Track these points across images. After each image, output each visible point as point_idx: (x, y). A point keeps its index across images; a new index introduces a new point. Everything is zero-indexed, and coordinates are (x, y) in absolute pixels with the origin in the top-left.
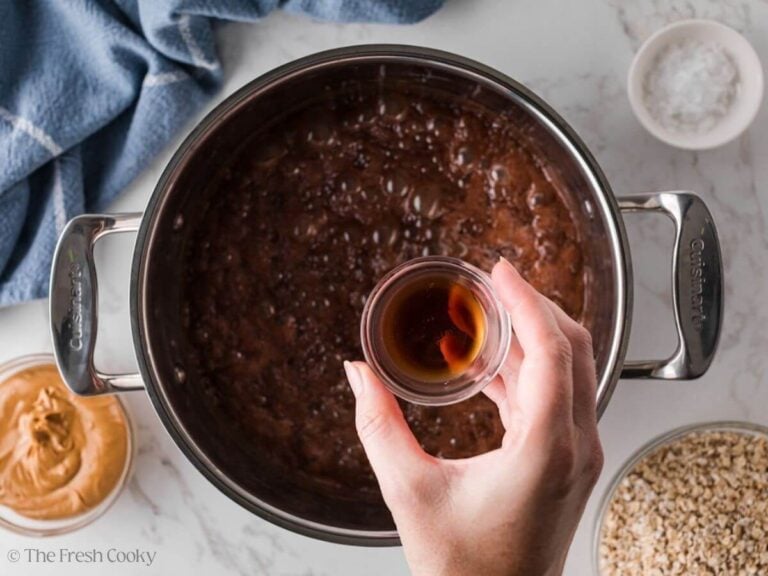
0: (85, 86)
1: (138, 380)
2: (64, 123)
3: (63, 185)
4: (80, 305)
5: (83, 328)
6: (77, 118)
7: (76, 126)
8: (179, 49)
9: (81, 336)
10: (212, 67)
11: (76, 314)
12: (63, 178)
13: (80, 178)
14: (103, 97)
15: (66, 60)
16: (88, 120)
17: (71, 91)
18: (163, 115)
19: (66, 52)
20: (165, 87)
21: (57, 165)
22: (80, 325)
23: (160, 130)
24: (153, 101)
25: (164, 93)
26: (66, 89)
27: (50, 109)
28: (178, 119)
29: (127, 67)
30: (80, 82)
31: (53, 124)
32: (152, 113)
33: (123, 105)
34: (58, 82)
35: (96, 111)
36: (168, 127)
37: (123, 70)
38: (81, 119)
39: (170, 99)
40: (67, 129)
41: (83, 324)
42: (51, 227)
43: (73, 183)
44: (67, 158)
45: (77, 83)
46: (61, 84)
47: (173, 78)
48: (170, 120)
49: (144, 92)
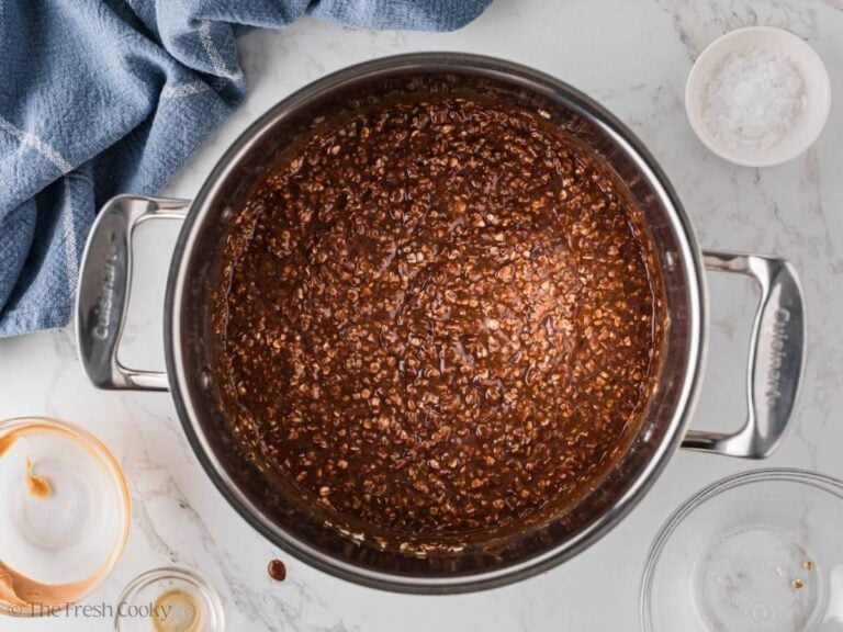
0: (97, 97)
1: (163, 380)
2: (73, 139)
3: (73, 205)
4: (111, 291)
5: (111, 316)
6: (88, 132)
7: (87, 141)
8: (198, 57)
9: (107, 324)
10: (235, 78)
11: (106, 301)
12: (73, 197)
13: (92, 197)
14: (117, 109)
15: (77, 70)
16: (100, 135)
17: (81, 103)
18: (182, 128)
19: (76, 62)
20: (184, 99)
21: (67, 182)
22: (108, 312)
23: (178, 146)
24: (170, 114)
25: (183, 106)
26: (76, 101)
27: (59, 122)
28: (198, 134)
29: (142, 78)
30: (92, 94)
31: (64, 140)
32: (170, 126)
33: (139, 119)
34: (68, 93)
35: (109, 125)
36: (186, 142)
37: (138, 81)
38: (93, 134)
39: (189, 112)
40: (78, 144)
41: (112, 311)
42: (60, 250)
43: (84, 203)
44: (77, 176)
45: (88, 94)
46: (71, 97)
47: (192, 89)
48: (190, 134)
49: (161, 104)
